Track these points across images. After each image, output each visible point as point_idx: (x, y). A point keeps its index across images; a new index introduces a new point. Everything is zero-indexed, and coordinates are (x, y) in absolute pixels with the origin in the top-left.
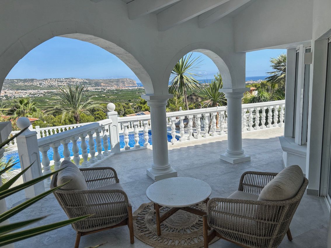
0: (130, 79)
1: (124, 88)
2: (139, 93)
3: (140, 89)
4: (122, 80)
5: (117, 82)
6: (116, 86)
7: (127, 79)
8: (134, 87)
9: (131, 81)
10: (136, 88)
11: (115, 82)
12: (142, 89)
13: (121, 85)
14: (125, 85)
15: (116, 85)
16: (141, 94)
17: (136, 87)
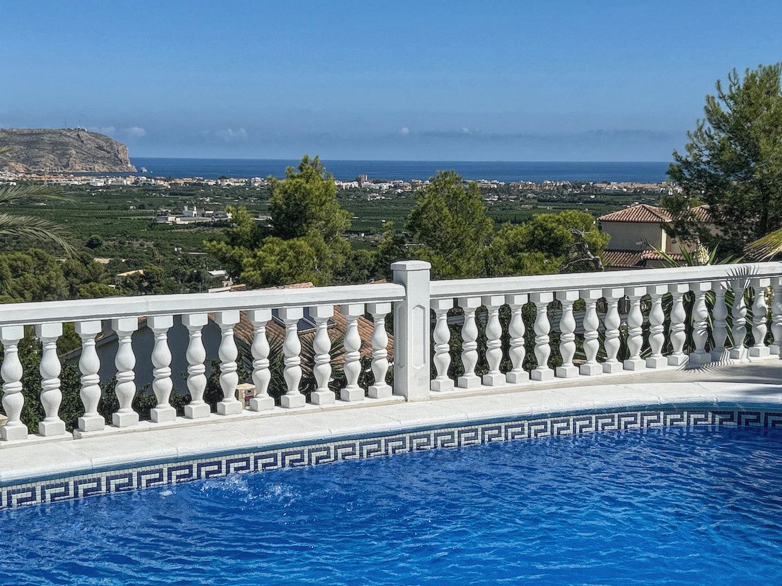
0: (97, 135)
1: (63, 181)
2: (142, 207)
3: (147, 188)
4: (56, 138)
5: (29, 144)
6: (20, 167)
7: (81, 134)
8: (117, 175)
9: (102, 143)
10: (128, 182)
11: (17, 148)
12: (156, 189)
13: (48, 160)
14: (67, 166)
15: (23, 162)
16: (151, 214)
17: (125, 175)
